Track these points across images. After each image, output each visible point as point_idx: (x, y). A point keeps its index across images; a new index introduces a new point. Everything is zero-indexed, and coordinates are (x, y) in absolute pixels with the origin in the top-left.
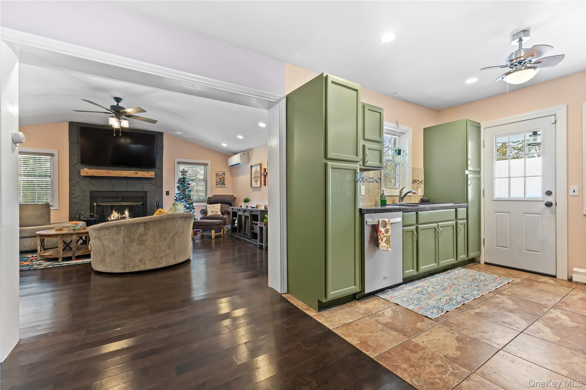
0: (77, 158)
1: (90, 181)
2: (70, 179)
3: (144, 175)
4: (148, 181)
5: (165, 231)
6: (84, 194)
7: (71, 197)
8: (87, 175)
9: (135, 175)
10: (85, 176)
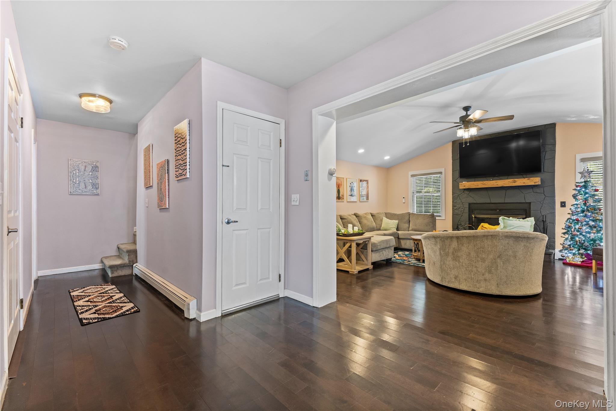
0: (457, 174)
1: (468, 193)
2: (453, 193)
3: (524, 183)
4: (532, 189)
5: (482, 250)
6: (463, 206)
7: (454, 209)
8: (464, 188)
9: (513, 183)
10: (464, 189)
